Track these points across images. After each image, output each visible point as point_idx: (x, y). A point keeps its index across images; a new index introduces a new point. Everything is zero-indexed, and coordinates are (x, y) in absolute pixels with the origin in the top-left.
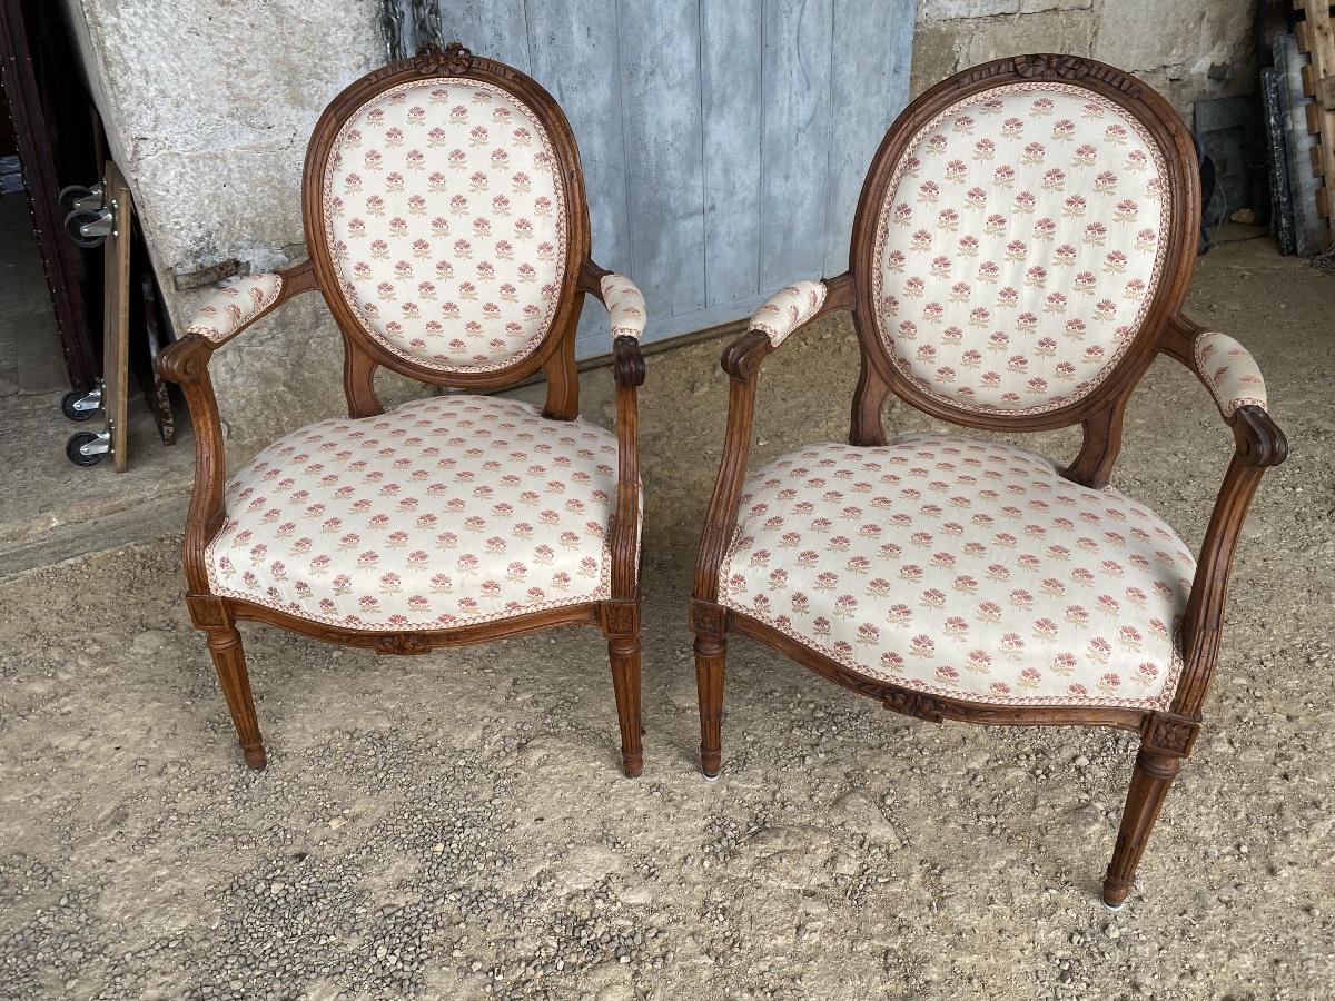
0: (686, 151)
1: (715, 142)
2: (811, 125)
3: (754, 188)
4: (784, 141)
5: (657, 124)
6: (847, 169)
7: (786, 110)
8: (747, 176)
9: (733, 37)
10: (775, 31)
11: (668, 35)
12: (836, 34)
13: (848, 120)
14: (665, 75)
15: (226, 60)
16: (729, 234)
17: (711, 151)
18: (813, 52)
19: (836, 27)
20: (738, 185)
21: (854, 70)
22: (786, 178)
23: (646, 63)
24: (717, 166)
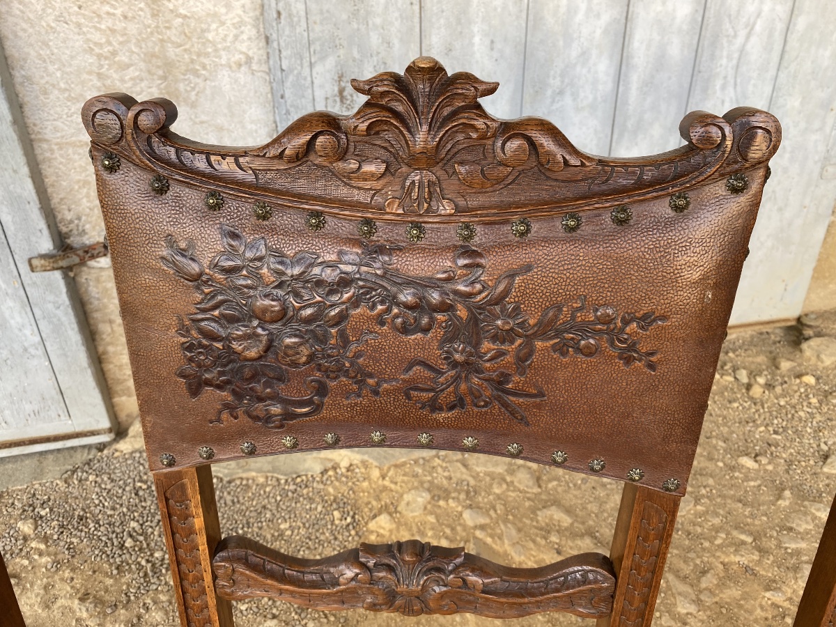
9: (660, 62)
10: (713, 57)
11: (584, 55)
12: (785, 64)
14: (575, 96)
15: (97, 50)
18: (753, 82)
19: (786, 57)
21: (797, 104)
23: (555, 82)
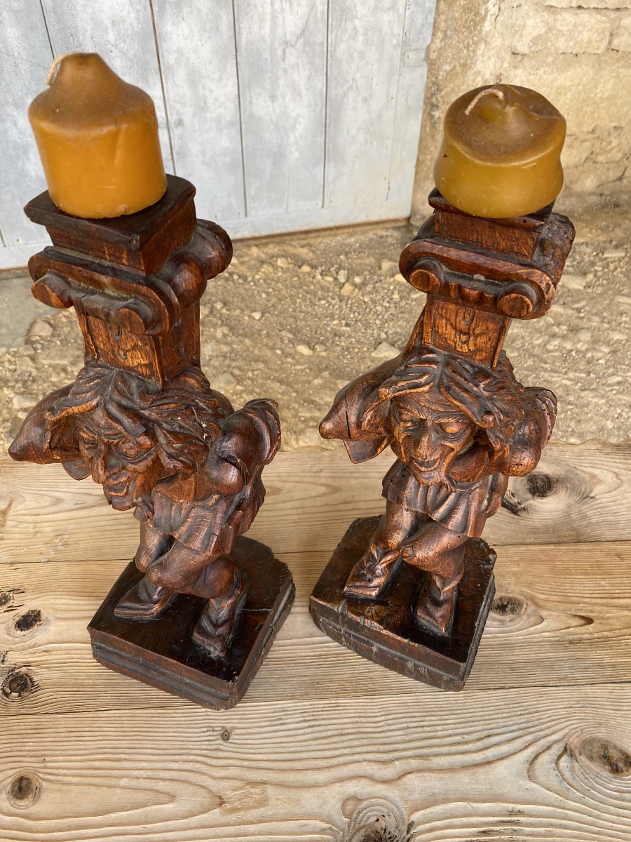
0: (135, 55)
1: (174, 48)
2: (301, 41)
3: (231, 106)
4: (266, 55)
5: (92, 19)
6: (351, 95)
7: (268, 17)
8: (222, 91)
13: (353, 38)
16: (203, 153)
17: (169, 58)
20: (210, 101)
22: (273, 98)
24: (181, 75)
